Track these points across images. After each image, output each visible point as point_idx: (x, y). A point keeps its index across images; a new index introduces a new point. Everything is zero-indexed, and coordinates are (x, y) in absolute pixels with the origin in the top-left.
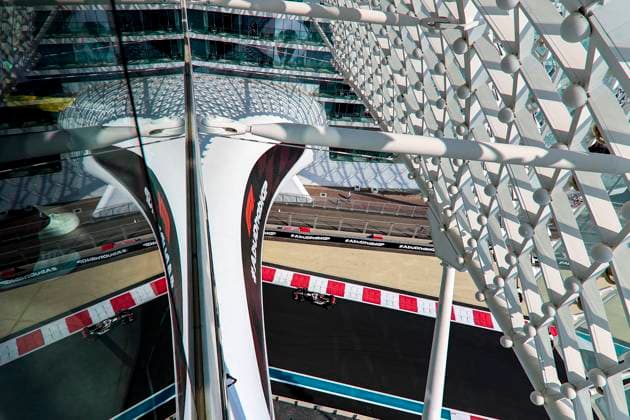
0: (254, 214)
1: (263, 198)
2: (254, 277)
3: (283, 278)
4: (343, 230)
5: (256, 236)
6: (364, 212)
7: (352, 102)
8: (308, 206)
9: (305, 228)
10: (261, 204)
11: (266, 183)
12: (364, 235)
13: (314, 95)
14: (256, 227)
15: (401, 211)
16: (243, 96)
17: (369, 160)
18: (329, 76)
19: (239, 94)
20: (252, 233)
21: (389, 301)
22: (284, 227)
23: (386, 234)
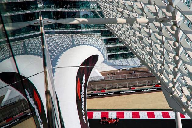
0: (81, 90)
1: (84, 82)
2: (85, 120)
3: (97, 116)
4: (119, 88)
5: (83, 100)
6: (125, 79)
7: (114, 38)
8: (103, 80)
9: (103, 90)
10: (83, 85)
11: (84, 75)
12: (127, 89)
13: (99, 37)
14: (82, 96)
15: (140, 76)
16: (71, 39)
17: (124, 58)
18: (104, 29)
19: (69, 38)
20: (81, 99)
21: (143, 115)
22: (94, 92)
23: (136, 86)
